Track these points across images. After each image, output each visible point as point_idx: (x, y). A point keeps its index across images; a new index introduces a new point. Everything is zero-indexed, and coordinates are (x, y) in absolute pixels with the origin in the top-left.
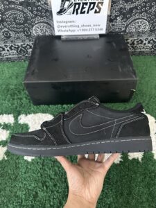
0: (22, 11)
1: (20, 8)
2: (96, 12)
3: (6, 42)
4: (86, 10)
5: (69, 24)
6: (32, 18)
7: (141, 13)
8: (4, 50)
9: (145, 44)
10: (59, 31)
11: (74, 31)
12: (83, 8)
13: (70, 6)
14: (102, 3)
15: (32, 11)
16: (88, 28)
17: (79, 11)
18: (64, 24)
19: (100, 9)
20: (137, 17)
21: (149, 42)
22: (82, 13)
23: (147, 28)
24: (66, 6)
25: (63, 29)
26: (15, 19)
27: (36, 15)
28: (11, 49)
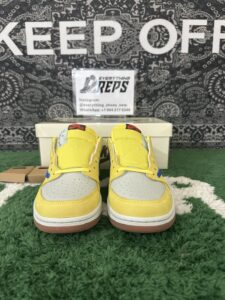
0: (41, 90)
1: (40, 86)
2: (121, 91)
3: (13, 124)
4: (111, 88)
5: (93, 103)
6: (51, 97)
7: (167, 95)
8: (9, 133)
9: (181, 133)
10: (82, 110)
11: (98, 110)
12: (108, 86)
13: (94, 85)
14: (127, 83)
15: (51, 91)
16: (114, 108)
17: (104, 89)
18: (88, 103)
19: (126, 88)
20: (163, 99)
21: (186, 131)
22: (106, 91)
23: (178, 112)
24: (90, 84)
25: (86, 108)
26: (32, 97)
27: (56, 95)
28: (18, 134)
